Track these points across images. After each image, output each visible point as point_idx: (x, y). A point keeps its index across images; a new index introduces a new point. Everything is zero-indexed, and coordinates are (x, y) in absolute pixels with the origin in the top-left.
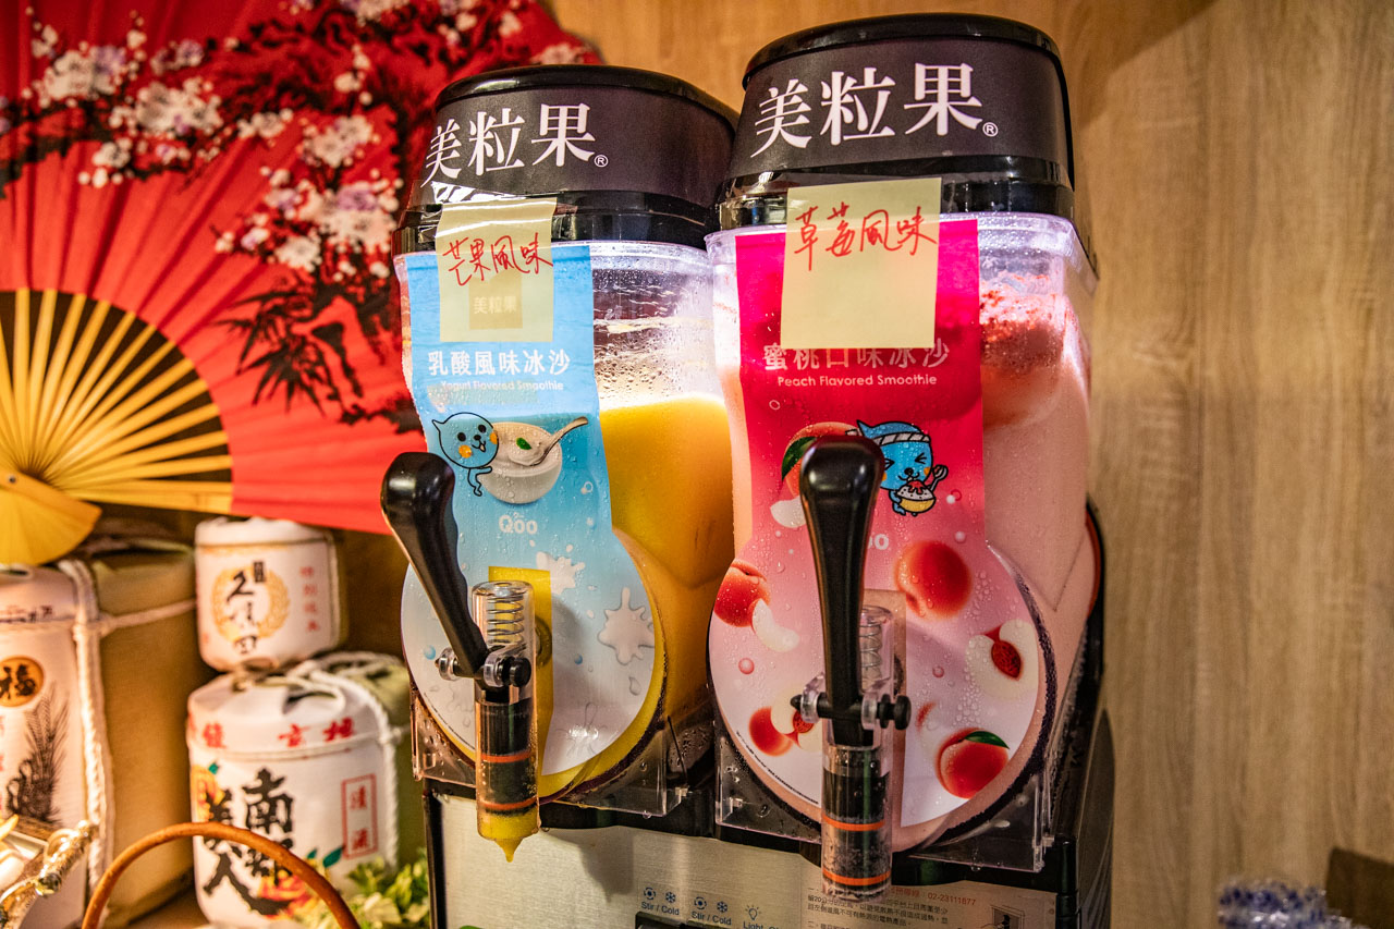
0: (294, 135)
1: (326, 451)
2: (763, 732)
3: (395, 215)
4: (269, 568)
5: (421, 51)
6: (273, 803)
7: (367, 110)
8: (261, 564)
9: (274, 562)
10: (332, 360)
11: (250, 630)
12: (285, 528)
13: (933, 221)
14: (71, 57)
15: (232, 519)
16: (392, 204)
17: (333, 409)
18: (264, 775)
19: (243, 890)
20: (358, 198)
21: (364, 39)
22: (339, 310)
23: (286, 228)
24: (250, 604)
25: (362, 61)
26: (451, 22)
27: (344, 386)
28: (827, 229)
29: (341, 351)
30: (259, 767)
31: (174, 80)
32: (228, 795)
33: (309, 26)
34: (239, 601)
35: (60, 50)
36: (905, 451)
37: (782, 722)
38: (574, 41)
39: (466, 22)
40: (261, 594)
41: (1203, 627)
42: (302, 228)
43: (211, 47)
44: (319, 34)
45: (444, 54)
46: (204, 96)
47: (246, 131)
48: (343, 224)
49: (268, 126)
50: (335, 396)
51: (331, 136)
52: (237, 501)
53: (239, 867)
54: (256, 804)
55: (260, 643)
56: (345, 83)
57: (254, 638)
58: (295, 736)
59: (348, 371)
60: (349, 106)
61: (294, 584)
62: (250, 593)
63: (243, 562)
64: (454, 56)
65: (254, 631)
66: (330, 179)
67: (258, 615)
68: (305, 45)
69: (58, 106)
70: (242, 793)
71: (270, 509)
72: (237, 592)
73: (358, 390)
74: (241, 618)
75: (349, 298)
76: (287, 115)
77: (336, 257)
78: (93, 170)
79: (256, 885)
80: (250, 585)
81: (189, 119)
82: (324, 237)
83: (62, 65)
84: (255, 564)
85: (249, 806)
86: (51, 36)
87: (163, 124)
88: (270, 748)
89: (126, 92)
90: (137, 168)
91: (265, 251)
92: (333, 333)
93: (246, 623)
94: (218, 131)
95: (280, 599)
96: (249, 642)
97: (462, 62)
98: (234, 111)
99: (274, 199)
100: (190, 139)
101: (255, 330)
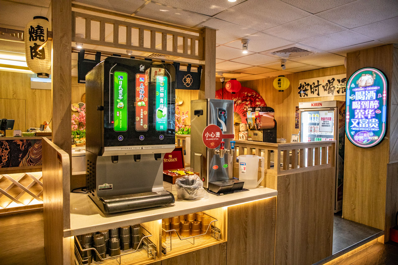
0: (245, 103)
9: (244, 126)
12: (244, 124)
16: (250, 106)
23: (245, 108)
25: (249, 98)
31: (239, 100)
43: (241, 98)
44: (247, 97)
51: (247, 103)
52: (242, 122)
55: (242, 130)
56: (248, 100)
60: (248, 101)
63: (242, 125)
66: (247, 105)
87: (239, 102)
89: (237, 101)
90: (237, 105)
91: (243, 109)
98: (242, 102)
99: (244, 106)
100: (240, 103)
101: (243, 113)
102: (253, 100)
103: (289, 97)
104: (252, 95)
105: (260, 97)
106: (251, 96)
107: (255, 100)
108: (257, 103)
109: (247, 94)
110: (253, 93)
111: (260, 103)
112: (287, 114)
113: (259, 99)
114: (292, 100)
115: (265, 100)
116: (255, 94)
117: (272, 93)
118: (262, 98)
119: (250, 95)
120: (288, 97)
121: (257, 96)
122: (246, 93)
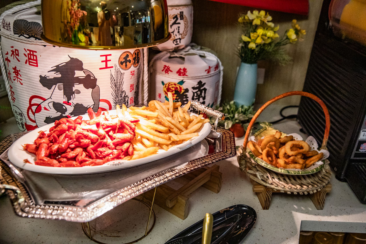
4: (185, 14)
6: (201, 91)
8: (183, 12)
11: (179, 36)
18: (200, 83)
24: (179, 27)
30: (198, 80)
32: (187, 90)
34: (175, 26)
40: (182, 24)
54: (196, 92)
55: (182, 41)
57: (180, 39)
58: (209, 70)
62: (179, 23)
63: (177, 12)
65: (180, 37)
67: (181, 32)
70: (192, 90)
72: (175, 23)
74: (176, 32)
80: (179, 21)
84: (180, 12)
85: (194, 93)
88: (202, 74)
93: (178, 34)
95: (186, 25)
96: (178, 41)
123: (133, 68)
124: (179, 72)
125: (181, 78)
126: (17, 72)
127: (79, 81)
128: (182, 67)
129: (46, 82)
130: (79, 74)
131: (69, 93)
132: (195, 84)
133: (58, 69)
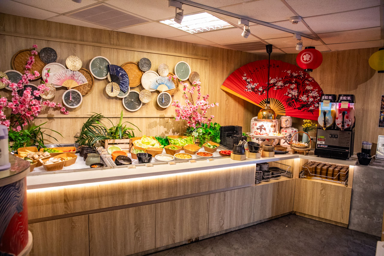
0: (289, 86)
1: (293, 111)
2: (338, 124)
3: (297, 93)
4: (289, 120)
5: (299, 78)
7: (295, 84)
9: (289, 119)
10: (293, 104)
12: (289, 117)
13: (348, 103)
14: (272, 79)
15: (285, 116)
16: (297, 92)
17: (293, 108)
18: (290, 134)
19: (287, 143)
20: (294, 91)
21: (295, 78)
22: (294, 100)
23: (289, 93)
25: (294, 80)
26: (301, 76)
27: (294, 106)
28: (343, 103)
29: (294, 104)
31: (280, 81)
33: (290, 77)
34: (286, 122)
35: (271, 79)
36: (346, 112)
37: (339, 124)
38: (312, 78)
39: (302, 76)
40: (288, 122)
41: (363, 126)
42: (290, 93)
43: (282, 78)
44: (291, 77)
45: (301, 79)
46: (282, 83)
47: (286, 86)
48: (293, 93)
49: (287, 85)
50: (293, 107)
51: (292, 86)
52: (286, 115)
53: (287, 141)
55: (288, 125)
56: (293, 82)
58: (293, 132)
59: (294, 105)
60: (293, 83)
61: (290, 121)
63: (287, 119)
64: (302, 79)
66: (292, 89)
68: (290, 78)
69: (272, 83)
71: (288, 115)
73: (295, 106)
75: (295, 99)
76: (288, 84)
77: (293, 96)
78: (274, 89)
79: (289, 142)
81: (281, 84)
82: (292, 94)
83: (272, 80)
86: (271, 78)
87: (279, 85)
89: (276, 82)
90: (278, 88)
91: (287, 95)
92: (293, 102)
94: (283, 85)
95: (289, 122)
97: (302, 80)
98: (285, 83)
99: (288, 91)
100: (281, 86)
101: (287, 101)
102: (301, 82)
103: (368, 82)
104: (299, 76)
105: (310, 79)
106: (297, 76)
107: (303, 82)
108: (307, 87)
109: (291, 74)
110: (300, 73)
111: (312, 88)
112: (363, 105)
113: (309, 81)
114: (376, 86)
115: (319, 83)
116: (302, 74)
117: (334, 75)
118: (313, 80)
119: (295, 75)
120: (366, 80)
121: (306, 76)
122: (289, 72)
123: (273, 128)
124: (285, 131)
125: (286, 133)
126: (253, 127)
127: (263, 129)
128: (286, 130)
129: (257, 129)
130: (263, 127)
131: (261, 131)
132: (289, 134)
133: (260, 126)
